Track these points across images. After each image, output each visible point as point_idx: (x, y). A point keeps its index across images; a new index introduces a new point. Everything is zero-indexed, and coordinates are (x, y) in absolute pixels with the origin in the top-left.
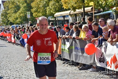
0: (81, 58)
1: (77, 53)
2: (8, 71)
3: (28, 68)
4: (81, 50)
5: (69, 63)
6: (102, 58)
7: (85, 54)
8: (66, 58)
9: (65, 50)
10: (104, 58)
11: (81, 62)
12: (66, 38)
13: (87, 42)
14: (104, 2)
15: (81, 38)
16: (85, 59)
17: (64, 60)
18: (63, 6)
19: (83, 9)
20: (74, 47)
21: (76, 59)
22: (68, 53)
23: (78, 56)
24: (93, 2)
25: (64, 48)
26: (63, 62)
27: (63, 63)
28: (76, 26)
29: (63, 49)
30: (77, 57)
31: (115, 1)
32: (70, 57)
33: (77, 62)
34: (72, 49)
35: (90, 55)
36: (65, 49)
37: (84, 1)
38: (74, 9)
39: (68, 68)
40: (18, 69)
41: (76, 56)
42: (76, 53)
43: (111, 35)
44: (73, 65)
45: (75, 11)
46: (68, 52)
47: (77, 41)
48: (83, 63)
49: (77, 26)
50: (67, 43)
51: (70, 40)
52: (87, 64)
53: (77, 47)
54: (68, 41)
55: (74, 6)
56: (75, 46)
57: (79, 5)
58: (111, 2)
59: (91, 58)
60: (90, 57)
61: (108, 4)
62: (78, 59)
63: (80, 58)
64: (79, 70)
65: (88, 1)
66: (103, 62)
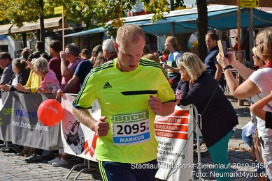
0: (30, 134)
1: (20, 124)
4: (30, 117)
5: (2, 147)
6: (73, 134)
7: (38, 127)
10: (77, 133)
11: (30, 144)
14: (86, 8)
15: (30, 90)
19: (39, 21)
20: (15, 111)
21: (18, 138)
23: (24, 131)
24: (62, 7)
28: (19, 61)
30: (20, 134)
31: (111, 5)
32: (4, 135)
33: (19, 144)
34: (9, 116)
35: (49, 129)
37: (41, 3)
38: (19, 21)
41: (19, 130)
42: (17, 124)
45: (20, 25)
46: (0, 121)
48: (33, 146)
49: (21, 62)
51: (3, 94)
52: (43, 148)
53: (19, 111)
55: (19, 14)
56: (15, 108)
57: (31, 12)
58: (102, 7)
59: (51, 134)
60: (49, 133)
61: (94, 11)
62: (23, 137)
63: (28, 134)
65: (51, 3)
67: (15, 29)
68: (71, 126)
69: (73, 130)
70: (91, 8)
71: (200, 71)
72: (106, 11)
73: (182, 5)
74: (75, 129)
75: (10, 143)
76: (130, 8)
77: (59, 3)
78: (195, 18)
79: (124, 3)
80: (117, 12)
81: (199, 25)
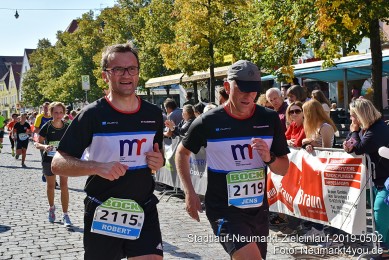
0: (199, 181)
4: (198, 165)
5: (172, 193)
8: (164, 183)
14: (255, 55)
18: (163, 62)
19: (209, 70)
22: (169, 169)
24: (231, 56)
31: (280, 52)
32: (174, 180)
37: (211, 53)
39: (168, 205)
45: (190, 74)
46: (171, 167)
50: (166, 147)
51: (173, 141)
54: (169, 144)
55: (189, 63)
57: (201, 61)
58: (272, 54)
63: (197, 181)
65: (220, 52)
67: (186, 78)
70: (260, 56)
71: (373, 119)
72: (275, 57)
73: (354, 50)
75: (179, 189)
76: (300, 55)
77: (228, 52)
78: (369, 63)
79: (293, 49)
80: (287, 58)
81: (373, 71)
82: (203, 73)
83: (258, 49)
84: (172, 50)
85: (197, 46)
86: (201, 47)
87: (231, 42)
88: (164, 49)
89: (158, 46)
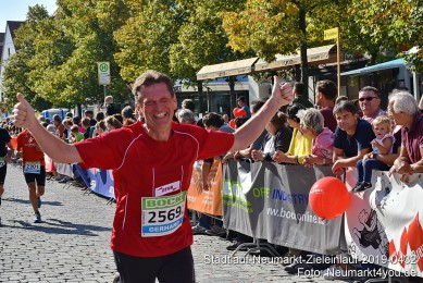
0: (295, 229)
1: (279, 213)
2: (29, 275)
3: (103, 265)
4: (295, 202)
5: (250, 247)
6: (369, 229)
7: (308, 217)
8: (238, 230)
9: (234, 199)
11: (295, 243)
12: (240, 158)
13: (318, 172)
14: (378, 30)
15: (296, 159)
16: (307, 234)
17: (233, 236)
18: (227, 41)
19: (299, 52)
20: (270, 192)
21: (275, 234)
22: (246, 210)
23: (285, 223)
24: (336, 29)
25: (231, 194)
26: (230, 244)
27: (229, 248)
29: (227, 199)
30: (280, 227)
31: (418, 24)
32: (254, 227)
33: (278, 243)
34: (262, 199)
35: (327, 221)
36: (237, 196)
37: (303, 25)
38: (269, 53)
39: (246, 267)
40: (66, 269)
41: (277, 222)
42: (275, 212)
43: (402, 146)
44: (263, 254)
45: (271, 59)
46: (248, 207)
47: (281, 169)
48: (300, 247)
50: (242, 175)
51: (253, 166)
52: (315, 251)
53: (278, 191)
54: (247, 169)
55: (268, 42)
56: (271, 187)
57: (287, 39)
58: (404, 27)
59: (329, 229)
60: (327, 228)
61: (390, 35)
62: (283, 232)
63: (291, 228)
64: (285, 273)
65: (317, 24)
66: (376, 246)
67: (262, 64)
68: (365, 218)
69: (369, 223)
70: (385, 34)
72: (410, 33)
74: (373, 223)
77: (330, 23)
82: (291, 57)
83: (382, 21)
84: (241, 22)
85: (280, 15)
86: (286, 17)
87: (334, 8)
88: (228, 19)
89: (219, 14)
